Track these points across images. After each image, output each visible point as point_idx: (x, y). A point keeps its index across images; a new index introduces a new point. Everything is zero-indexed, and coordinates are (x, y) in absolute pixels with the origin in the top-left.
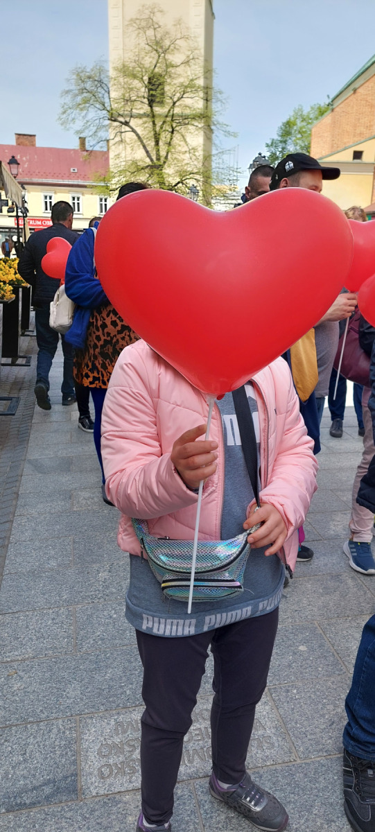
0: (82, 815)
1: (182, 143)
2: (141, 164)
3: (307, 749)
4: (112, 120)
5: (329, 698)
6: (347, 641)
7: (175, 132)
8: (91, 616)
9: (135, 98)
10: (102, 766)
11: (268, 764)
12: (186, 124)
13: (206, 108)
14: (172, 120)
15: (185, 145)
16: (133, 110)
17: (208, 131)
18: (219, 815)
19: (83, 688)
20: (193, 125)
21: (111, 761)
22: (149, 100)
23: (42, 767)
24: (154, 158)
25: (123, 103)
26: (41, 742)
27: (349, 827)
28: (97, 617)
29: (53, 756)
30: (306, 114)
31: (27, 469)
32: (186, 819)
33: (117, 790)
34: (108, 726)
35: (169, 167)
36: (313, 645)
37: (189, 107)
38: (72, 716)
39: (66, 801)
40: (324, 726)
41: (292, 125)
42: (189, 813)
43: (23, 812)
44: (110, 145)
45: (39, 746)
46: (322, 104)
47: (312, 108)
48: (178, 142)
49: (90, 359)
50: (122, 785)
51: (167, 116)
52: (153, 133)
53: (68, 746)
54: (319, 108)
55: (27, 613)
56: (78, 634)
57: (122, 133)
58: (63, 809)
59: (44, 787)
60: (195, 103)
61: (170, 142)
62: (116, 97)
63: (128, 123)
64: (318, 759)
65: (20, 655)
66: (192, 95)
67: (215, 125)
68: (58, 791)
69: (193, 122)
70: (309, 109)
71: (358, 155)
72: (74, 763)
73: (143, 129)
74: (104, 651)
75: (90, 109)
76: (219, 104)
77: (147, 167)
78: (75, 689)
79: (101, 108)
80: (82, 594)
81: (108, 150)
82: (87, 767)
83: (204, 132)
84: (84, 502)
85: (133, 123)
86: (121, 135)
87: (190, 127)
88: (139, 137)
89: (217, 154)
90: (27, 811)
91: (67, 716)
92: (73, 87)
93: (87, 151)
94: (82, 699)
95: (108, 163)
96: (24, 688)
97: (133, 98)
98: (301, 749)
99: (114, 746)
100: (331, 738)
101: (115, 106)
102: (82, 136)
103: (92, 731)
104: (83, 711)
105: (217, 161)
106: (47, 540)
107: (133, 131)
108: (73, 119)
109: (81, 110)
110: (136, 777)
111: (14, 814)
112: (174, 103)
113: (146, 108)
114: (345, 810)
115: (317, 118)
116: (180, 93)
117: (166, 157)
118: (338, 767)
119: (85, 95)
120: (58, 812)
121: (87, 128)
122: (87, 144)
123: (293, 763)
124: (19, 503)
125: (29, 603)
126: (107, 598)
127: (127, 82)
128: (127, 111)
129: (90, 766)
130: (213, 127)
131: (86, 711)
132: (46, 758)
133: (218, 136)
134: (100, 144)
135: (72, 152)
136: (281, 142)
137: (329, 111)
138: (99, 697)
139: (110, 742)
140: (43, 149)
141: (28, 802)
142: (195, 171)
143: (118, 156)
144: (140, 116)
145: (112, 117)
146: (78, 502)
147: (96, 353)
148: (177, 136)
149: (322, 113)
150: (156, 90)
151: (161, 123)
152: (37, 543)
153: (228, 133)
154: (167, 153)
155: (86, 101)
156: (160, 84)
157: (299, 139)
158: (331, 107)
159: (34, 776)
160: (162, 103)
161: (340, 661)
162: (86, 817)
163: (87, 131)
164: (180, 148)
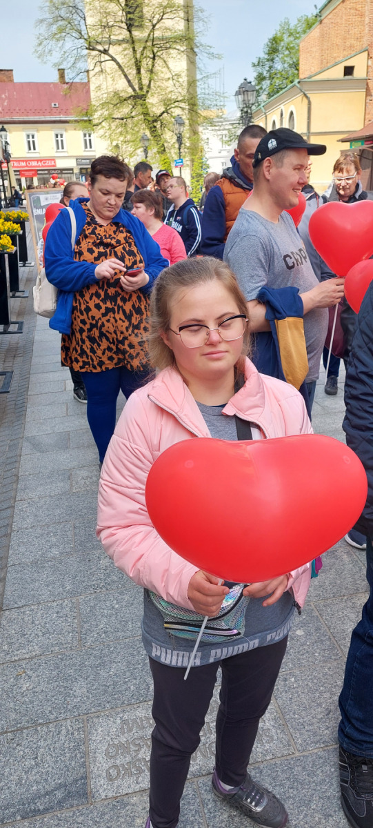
0: (92, 819)
1: (165, 70)
2: (124, 95)
3: (305, 741)
4: (90, 49)
5: (326, 685)
6: (343, 623)
7: (156, 58)
8: (94, 607)
9: (112, 23)
10: (110, 768)
11: (268, 758)
12: (167, 48)
13: (188, 28)
14: (153, 45)
15: (168, 72)
16: (112, 37)
17: (191, 53)
18: (222, 813)
19: (89, 686)
20: (175, 48)
21: (118, 762)
22: (127, 24)
23: (53, 771)
24: (136, 87)
25: (100, 30)
26: (51, 744)
27: (345, 821)
28: (100, 608)
29: (63, 759)
30: (293, 28)
31: (26, 448)
32: (191, 819)
33: (124, 792)
34: (114, 725)
35: (152, 96)
36: (309, 629)
37: (169, 29)
38: (79, 716)
39: (77, 805)
40: (321, 716)
41: (278, 41)
42: (194, 812)
43: (38, 818)
44: (90, 76)
45: (49, 749)
46: (310, 16)
47: (299, 20)
48: (160, 68)
49: (78, 343)
50: (129, 786)
51: (147, 41)
52: (133, 60)
53: (77, 748)
54: (307, 20)
55: (33, 607)
56: (82, 627)
57: (101, 62)
58: (74, 814)
59: (55, 792)
60: (175, 24)
61: (152, 70)
62: (94, 23)
63: (108, 50)
64: (316, 751)
65: (27, 653)
66: (172, 16)
67: (198, 47)
68: (69, 795)
69: (174, 46)
70: (296, 22)
71: (349, 71)
72: (83, 765)
73: (123, 56)
74: (108, 645)
75: (66, 39)
76: (201, 24)
77: (131, 97)
78: (81, 687)
79: (78, 37)
80: (84, 584)
81: (89, 81)
82: (96, 769)
83: (187, 56)
84: (83, 481)
85: (113, 50)
86: (100, 66)
87: (171, 51)
88: (120, 66)
89: (202, 79)
90: (41, 817)
91: (75, 716)
92: (47, 15)
93: (67, 83)
94: (88, 698)
95: (90, 97)
96: (33, 688)
97: (110, 24)
98: (300, 741)
99: (121, 746)
100: (327, 728)
101: (92, 33)
102: (61, 67)
103: (99, 731)
104: (90, 710)
105: (203, 86)
106: (48, 526)
107: (113, 59)
108: (50, 51)
109: (58, 40)
110: (143, 778)
111: (29, 820)
112: (154, 26)
113: (124, 34)
114: (342, 803)
115: (305, 32)
116: (159, 14)
117: (149, 86)
118: (334, 759)
119: (60, 23)
120: (70, 817)
121: (65, 60)
122: (66, 77)
123: (292, 756)
124: (19, 486)
125: (34, 596)
126: (109, 587)
127: (103, 6)
128: (105, 38)
129: (99, 767)
130: (196, 50)
131: (93, 709)
132: (57, 761)
133: (202, 60)
134: (80, 77)
135: (52, 85)
136: (268, 60)
137: (318, 23)
138: (104, 694)
139: (116, 742)
140: (22, 84)
141: (41, 808)
142: (180, 98)
143: (99, 88)
144: (119, 42)
145: (90, 45)
146: (77, 483)
147: (84, 337)
148: (159, 62)
149: (310, 26)
150: (133, 13)
151: (142, 49)
152: (39, 531)
153: (212, 56)
154: (150, 82)
155: (61, 30)
156: (137, 6)
157: (287, 56)
158: (319, 19)
159: (46, 780)
160: (141, 26)
161: (336, 645)
162: (96, 821)
163: (65, 63)
164: (162, 75)
